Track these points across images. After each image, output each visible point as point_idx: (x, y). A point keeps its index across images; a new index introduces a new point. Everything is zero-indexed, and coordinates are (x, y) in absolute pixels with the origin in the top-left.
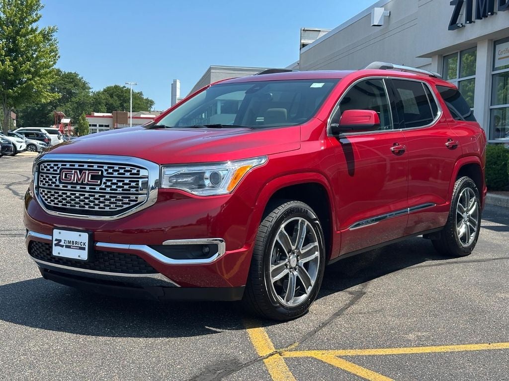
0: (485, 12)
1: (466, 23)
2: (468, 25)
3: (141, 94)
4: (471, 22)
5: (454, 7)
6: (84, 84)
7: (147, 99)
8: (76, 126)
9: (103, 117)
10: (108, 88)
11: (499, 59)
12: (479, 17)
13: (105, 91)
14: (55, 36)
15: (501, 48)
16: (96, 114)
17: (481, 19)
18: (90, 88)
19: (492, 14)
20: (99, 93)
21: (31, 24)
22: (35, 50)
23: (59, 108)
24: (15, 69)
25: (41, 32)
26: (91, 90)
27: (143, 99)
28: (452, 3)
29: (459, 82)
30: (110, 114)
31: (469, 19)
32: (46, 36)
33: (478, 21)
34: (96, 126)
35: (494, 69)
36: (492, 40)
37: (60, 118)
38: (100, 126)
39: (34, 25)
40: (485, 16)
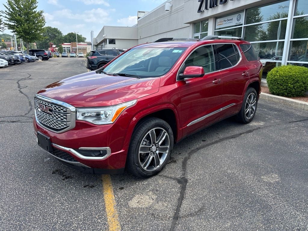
0: (213, 5)
1: (205, 10)
2: (206, 11)
3: (81, 35)
4: (207, 9)
5: (200, 3)
6: (60, 32)
7: (84, 37)
8: (59, 48)
9: (68, 44)
10: (69, 33)
11: (218, 25)
12: (211, 7)
13: (68, 34)
14: (43, 14)
15: (218, 20)
16: (65, 43)
17: (212, 8)
18: (62, 34)
19: (216, 6)
20: (66, 36)
21: (34, 9)
22: (36, 20)
23: (51, 41)
24: (29, 28)
25: (38, 13)
26: (63, 35)
27: (82, 37)
28: (199, 1)
29: (201, 34)
30: (70, 44)
31: (206, 8)
32: (40, 14)
33: (210, 9)
34: (65, 48)
35: (215, 29)
36: (215, 17)
37: (52, 45)
38: (67, 48)
39: (35, 10)
40: (213, 7)
